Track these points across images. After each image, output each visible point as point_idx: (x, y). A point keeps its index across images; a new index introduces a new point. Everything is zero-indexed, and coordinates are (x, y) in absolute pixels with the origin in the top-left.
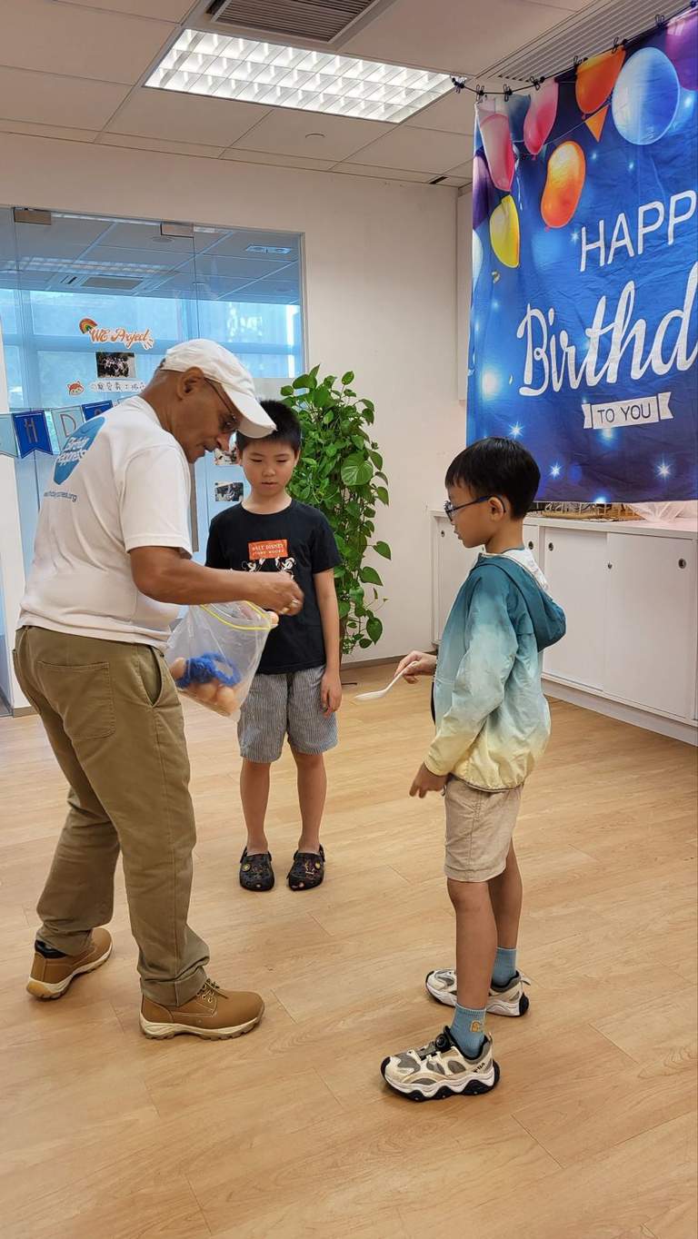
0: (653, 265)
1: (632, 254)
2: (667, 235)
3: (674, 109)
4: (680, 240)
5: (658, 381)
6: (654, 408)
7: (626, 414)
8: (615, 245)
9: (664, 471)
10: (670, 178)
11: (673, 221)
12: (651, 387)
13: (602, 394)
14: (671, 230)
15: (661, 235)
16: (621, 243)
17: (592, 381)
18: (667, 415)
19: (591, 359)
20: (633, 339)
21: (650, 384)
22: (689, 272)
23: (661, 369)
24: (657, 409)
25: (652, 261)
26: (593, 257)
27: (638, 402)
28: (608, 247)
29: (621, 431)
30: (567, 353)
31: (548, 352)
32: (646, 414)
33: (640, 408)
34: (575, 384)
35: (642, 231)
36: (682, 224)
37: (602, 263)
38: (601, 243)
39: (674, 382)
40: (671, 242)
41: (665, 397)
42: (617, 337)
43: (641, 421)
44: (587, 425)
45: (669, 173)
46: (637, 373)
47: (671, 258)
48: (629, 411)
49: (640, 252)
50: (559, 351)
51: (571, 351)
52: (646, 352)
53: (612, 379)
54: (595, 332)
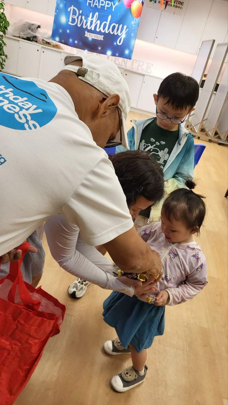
1: (98, 7)
4: (107, 10)
8: (95, 4)
9: (100, 48)
11: (106, 6)
13: (90, 31)
14: (106, 7)
15: (104, 7)
16: (96, 4)
17: (89, 28)
18: (102, 39)
19: (89, 24)
20: (97, 23)
21: (100, 33)
23: (103, 31)
24: (101, 38)
26: (90, 4)
27: (97, 35)
28: (93, 3)
29: (93, 39)
30: (84, 21)
31: (78, 18)
33: (98, 37)
34: (84, 27)
35: (100, 4)
36: (108, 7)
37: (92, 6)
38: (92, 2)
39: (104, 34)
40: (106, 9)
41: (103, 36)
42: (94, 22)
43: (97, 39)
44: (86, 36)
46: (98, 30)
49: (100, 8)
50: (81, 20)
51: (85, 21)
52: (100, 27)
53: (93, 29)
54: (90, 19)
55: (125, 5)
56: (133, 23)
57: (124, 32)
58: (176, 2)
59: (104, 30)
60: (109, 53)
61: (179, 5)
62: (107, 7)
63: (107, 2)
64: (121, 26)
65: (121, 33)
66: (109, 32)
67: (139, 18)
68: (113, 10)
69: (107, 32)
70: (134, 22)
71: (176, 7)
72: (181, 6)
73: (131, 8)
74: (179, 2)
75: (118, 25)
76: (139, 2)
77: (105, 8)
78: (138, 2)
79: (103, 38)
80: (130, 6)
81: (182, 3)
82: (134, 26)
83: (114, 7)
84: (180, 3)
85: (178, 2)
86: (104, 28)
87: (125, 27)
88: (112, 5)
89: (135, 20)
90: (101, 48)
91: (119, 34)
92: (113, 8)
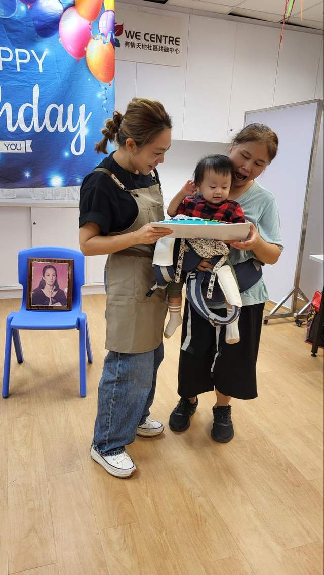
0: (10, 78)
2: (16, 66)
3: (15, 8)
4: (23, 71)
5: (24, 134)
6: (23, 146)
7: (7, 147)
9: (27, 174)
10: (14, 39)
11: (18, 61)
12: (20, 136)
15: (12, 65)
18: (30, 150)
22: (33, 88)
24: (25, 147)
25: (8, 75)
27: (15, 142)
32: (19, 148)
39: (33, 135)
40: (19, 70)
41: (29, 143)
43: (16, 151)
45: (14, 37)
47: (20, 78)
48: (9, 146)
55: (71, 52)
56: (99, 95)
57: (82, 121)
58: (163, 38)
59: (28, 126)
60: (56, 180)
61: (170, 46)
62: (21, 64)
63: (17, 50)
64: (71, 108)
65: (74, 126)
66: (45, 127)
67: (112, 82)
68: (41, 71)
69: (38, 129)
70: (103, 92)
71: (165, 51)
72: (175, 47)
73: (85, 58)
74: (170, 37)
75: (62, 105)
76: (104, 43)
77: (16, 67)
78: (101, 42)
79: (32, 146)
80: (81, 53)
81: (176, 41)
82: (105, 102)
83: (40, 62)
84: (172, 41)
85: (167, 39)
86: (28, 120)
87: (82, 109)
88: (32, 57)
89: (103, 87)
90: (30, 174)
91: (72, 130)
92: (38, 66)
